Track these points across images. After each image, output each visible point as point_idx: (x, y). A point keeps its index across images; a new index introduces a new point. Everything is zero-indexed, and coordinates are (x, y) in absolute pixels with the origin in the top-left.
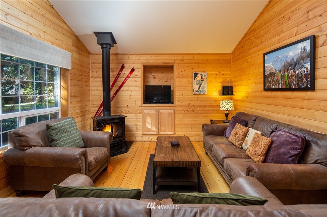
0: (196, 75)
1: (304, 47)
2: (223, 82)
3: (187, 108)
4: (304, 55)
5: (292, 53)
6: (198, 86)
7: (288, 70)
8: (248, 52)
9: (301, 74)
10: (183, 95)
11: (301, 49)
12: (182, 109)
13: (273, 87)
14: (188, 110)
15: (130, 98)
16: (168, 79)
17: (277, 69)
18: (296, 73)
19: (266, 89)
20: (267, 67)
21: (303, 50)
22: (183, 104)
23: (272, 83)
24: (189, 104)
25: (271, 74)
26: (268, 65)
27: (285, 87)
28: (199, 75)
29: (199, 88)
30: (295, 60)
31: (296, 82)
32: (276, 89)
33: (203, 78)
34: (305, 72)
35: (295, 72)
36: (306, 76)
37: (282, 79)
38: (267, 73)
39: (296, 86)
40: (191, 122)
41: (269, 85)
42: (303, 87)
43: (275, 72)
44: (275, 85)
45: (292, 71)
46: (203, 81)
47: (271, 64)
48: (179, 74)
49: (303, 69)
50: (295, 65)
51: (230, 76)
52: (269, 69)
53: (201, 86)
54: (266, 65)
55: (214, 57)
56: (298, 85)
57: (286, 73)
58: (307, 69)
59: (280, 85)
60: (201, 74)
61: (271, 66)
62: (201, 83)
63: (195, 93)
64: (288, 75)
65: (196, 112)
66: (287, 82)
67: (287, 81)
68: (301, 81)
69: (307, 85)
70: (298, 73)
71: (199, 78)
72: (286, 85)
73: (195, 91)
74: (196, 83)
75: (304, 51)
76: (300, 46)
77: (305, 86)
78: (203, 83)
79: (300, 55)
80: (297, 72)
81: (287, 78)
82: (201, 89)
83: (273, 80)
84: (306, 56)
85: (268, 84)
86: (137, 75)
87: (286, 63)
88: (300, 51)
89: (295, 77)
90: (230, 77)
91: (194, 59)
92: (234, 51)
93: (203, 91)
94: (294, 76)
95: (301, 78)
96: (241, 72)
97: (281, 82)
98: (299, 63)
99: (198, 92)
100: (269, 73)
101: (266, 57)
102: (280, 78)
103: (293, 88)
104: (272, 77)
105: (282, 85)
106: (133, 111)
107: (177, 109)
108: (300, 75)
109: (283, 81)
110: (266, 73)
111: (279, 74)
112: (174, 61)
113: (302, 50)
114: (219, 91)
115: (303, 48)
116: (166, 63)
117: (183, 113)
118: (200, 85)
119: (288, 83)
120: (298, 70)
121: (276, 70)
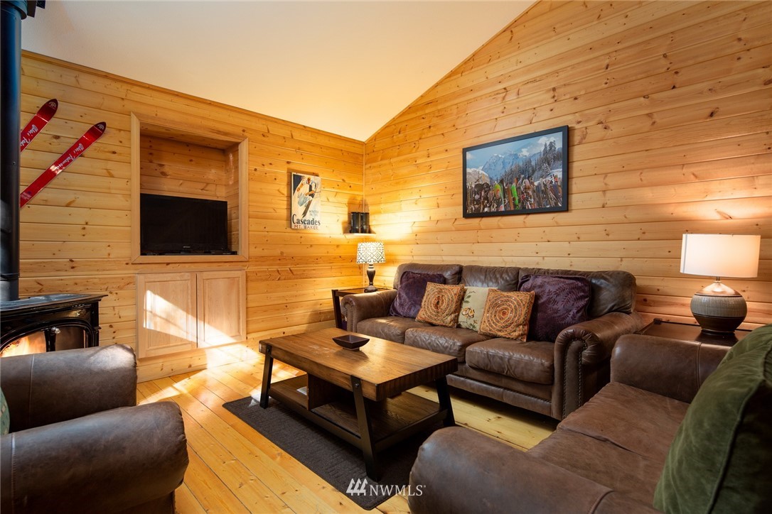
0: (298, 180)
1: (551, 143)
2: (350, 204)
3: (279, 264)
4: (550, 156)
5: (527, 151)
6: (303, 209)
7: (518, 179)
8: (417, 142)
9: (545, 185)
10: (266, 229)
11: (546, 145)
12: (264, 268)
13: (486, 210)
14: (278, 271)
15: (83, 232)
16: (207, 184)
17: (495, 178)
18: (534, 185)
19: (467, 215)
20: (470, 173)
21: (548, 148)
22: (266, 253)
23: (483, 202)
24: (282, 253)
25: (480, 187)
26: (473, 169)
27: (512, 209)
28: (304, 181)
29: (305, 214)
30: (533, 163)
31: (534, 199)
32: (494, 212)
33: (313, 189)
34: (552, 182)
35: (532, 183)
36: (554, 189)
37: (507, 196)
38: (471, 184)
39: (536, 206)
40: (285, 302)
41: (477, 206)
42: (548, 206)
43: (489, 183)
44: (490, 207)
45: (527, 180)
46: (312, 195)
47: (481, 168)
48: (256, 170)
49: (549, 178)
50: (534, 171)
51: (362, 191)
52: (477, 177)
53: (309, 209)
54: (468, 170)
55: (333, 143)
56: (539, 204)
57: (514, 185)
58: (555, 177)
59: (503, 205)
60: (309, 180)
61: (481, 172)
62: (310, 203)
63: (296, 224)
64: (518, 188)
65: (298, 273)
66: (517, 201)
67: (517, 199)
68: (545, 198)
69: (556, 204)
70: (539, 184)
71: (304, 189)
72: (515, 206)
73: (295, 221)
74: (297, 200)
75: (551, 149)
76: (544, 141)
77: (553, 204)
78: (314, 201)
79: (542, 156)
80: (536, 184)
81: (516, 193)
82: (308, 217)
83: (486, 198)
84: (554, 157)
85: (474, 205)
86: (114, 153)
87: (513, 167)
88: (543, 148)
89: (534, 191)
90: (361, 193)
91: (292, 137)
92: (375, 138)
93: (313, 222)
94: (531, 190)
95: (545, 192)
96: (397, 183)
97: (503, 200)
98: (540, 168)
99: (303, 222)
100: (476, 186)
101: (469, 155)
102: (500, 194)
103: (529, 209)
104: (483, 193)
105: (505, 206)
106: (95, 281)
107: (252, 268)
108: (543, 188)
109: (509, 199)
110: (468, 184)
111: (499, 187)
112: (244, 131)
113: (546, 147)
114: (344, 223)
115: (548, 143)
116: (219, 132)
117: (267, 280)
118: (307, 207)
119: (519, 202)
120: (538, 179)
121: (491, 179)
